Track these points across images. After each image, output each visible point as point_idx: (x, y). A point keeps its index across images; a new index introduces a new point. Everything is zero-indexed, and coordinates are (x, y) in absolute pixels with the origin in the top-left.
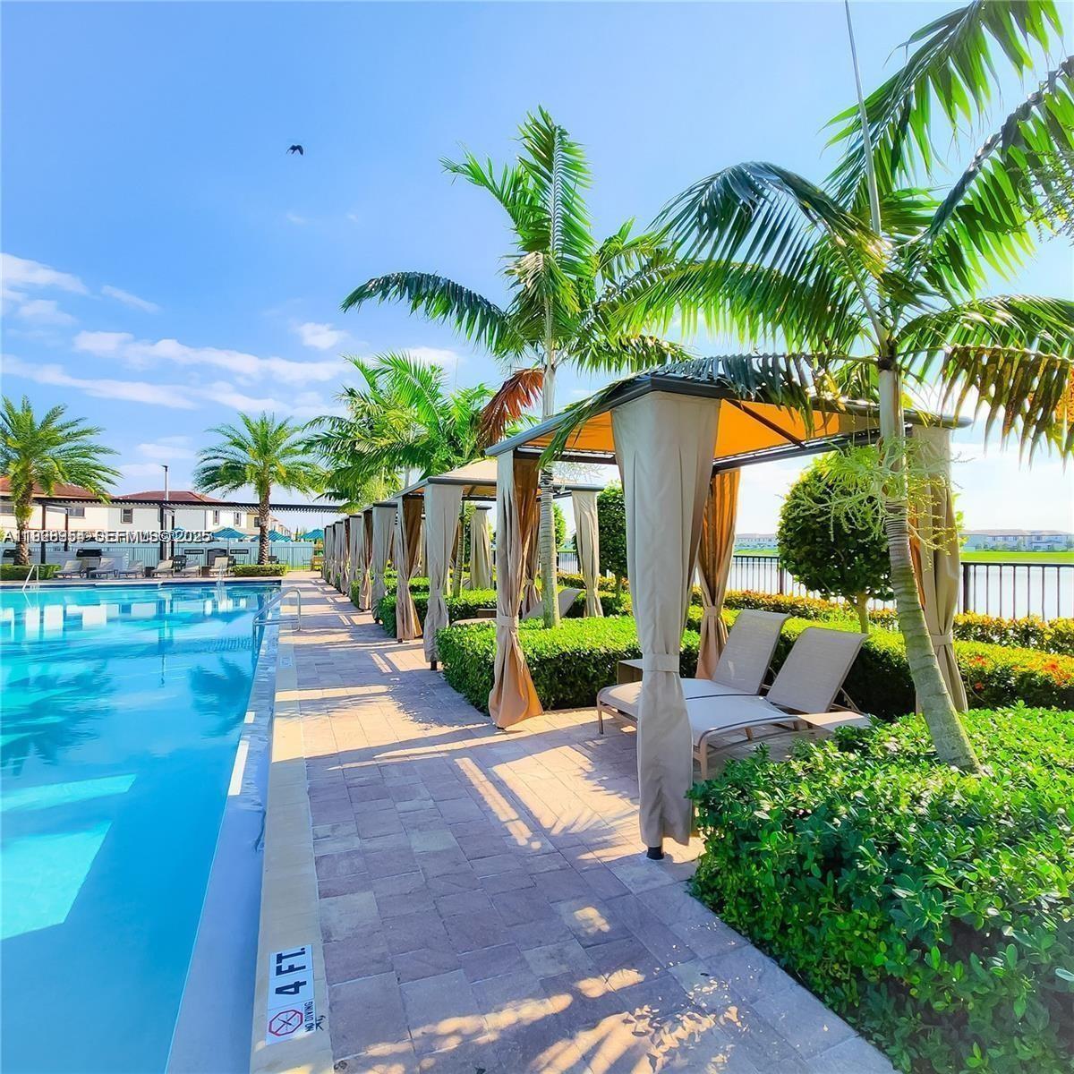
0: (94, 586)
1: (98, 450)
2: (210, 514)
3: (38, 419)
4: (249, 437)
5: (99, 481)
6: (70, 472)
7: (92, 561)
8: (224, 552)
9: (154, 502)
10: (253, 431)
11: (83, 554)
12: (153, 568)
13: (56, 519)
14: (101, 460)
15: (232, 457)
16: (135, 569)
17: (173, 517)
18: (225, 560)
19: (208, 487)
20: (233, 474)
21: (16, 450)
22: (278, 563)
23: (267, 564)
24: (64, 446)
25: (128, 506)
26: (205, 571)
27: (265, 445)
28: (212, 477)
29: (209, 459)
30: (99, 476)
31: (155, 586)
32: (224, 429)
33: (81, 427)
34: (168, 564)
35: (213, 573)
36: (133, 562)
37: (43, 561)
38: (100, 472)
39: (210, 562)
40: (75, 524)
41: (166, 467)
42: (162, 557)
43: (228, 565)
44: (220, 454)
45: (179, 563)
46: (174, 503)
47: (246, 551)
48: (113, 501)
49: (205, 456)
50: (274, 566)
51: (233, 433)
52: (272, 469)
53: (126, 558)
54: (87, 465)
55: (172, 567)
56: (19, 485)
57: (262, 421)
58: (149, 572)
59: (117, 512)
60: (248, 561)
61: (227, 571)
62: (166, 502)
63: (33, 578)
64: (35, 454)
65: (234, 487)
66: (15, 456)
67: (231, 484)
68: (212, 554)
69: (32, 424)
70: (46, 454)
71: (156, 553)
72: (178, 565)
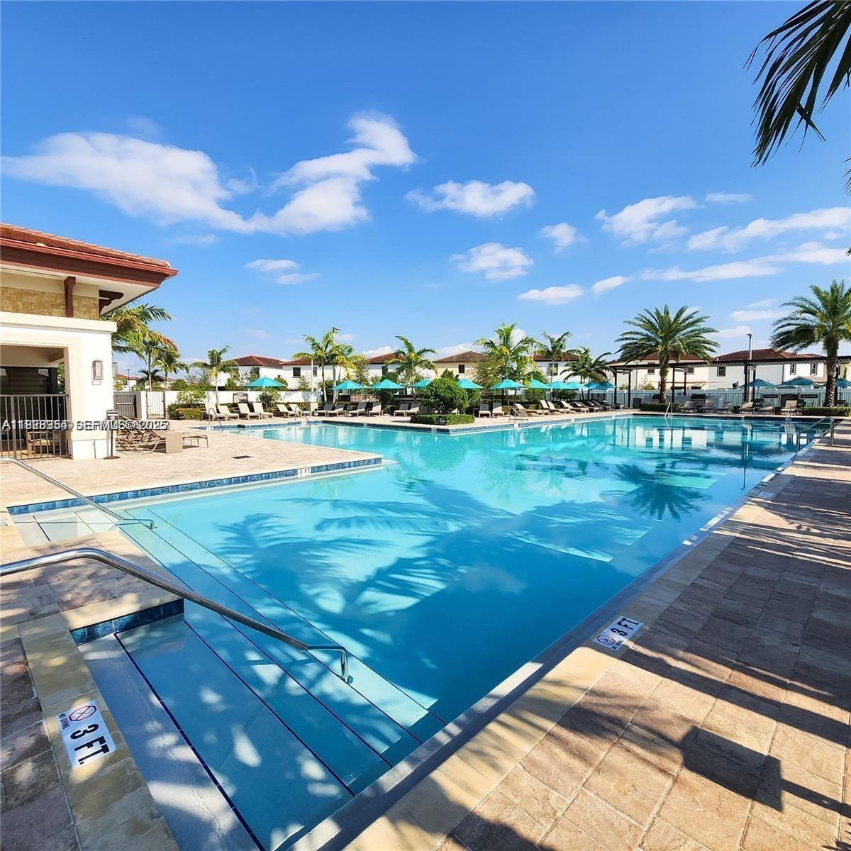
0: (702, 417)
1: (705, 331)
2: (788, 367)
3: (672, 316)
4: (819, 303)
5: (705, 351)
6: (689, 347)
7: (700, 402)
8: (794, 397)
9: (741, 361)
10: (823, 299)
11: (694, 397)
12: (739, 407)
13: (680, 376)
14: (707, 336)
15: (802, 322)
16: (727, 407)
17: (754, 372)
18: (794, 403)
19: (781, 347)
20: (804, 335)
21: (662, 338)
22: (846, 406)
23: (832, 406)
24: (685, 331)
25: (723, 365)
26: (777, 411)
27: (835, 307)
28: (786, 339)
29: (783, 326)
30: (706, 348)
31: (740, 418)
32: (797, 301)
33: (696, 317)
34: (750, 404)
35: (784, 412)
36: (725, 403)
37: (673, 401)
38: (706, 345)
39: (783, 404)
40: (690, 378)
41: (750, 335)
42: (745, 400)
43: (797, 407)
44: (792, 322)
45: (758, 404)
46: (755, 361)
47: (816, 396)
48: (713, 362)
49: (780, 325)
50: (839, 407)
51: (804, 303)
52: (841, 327)
53: (721, 400)
54: (699, 341)
55: (753, 407)
56: (663, 358)
57: (832, 288)
58: (736, 410)
59: (715, 369)
60: (817, 404)
61: (796, 411)
62: (749, 361)
63: (669, 411)
64: (670, 339)
65: (804, 346)
66: (660, 341)
67: (801, 344)
68: (785, 398)
69: (669, 321)
70: (676, 337)
71: (741, 397)
72: (757, 406)
